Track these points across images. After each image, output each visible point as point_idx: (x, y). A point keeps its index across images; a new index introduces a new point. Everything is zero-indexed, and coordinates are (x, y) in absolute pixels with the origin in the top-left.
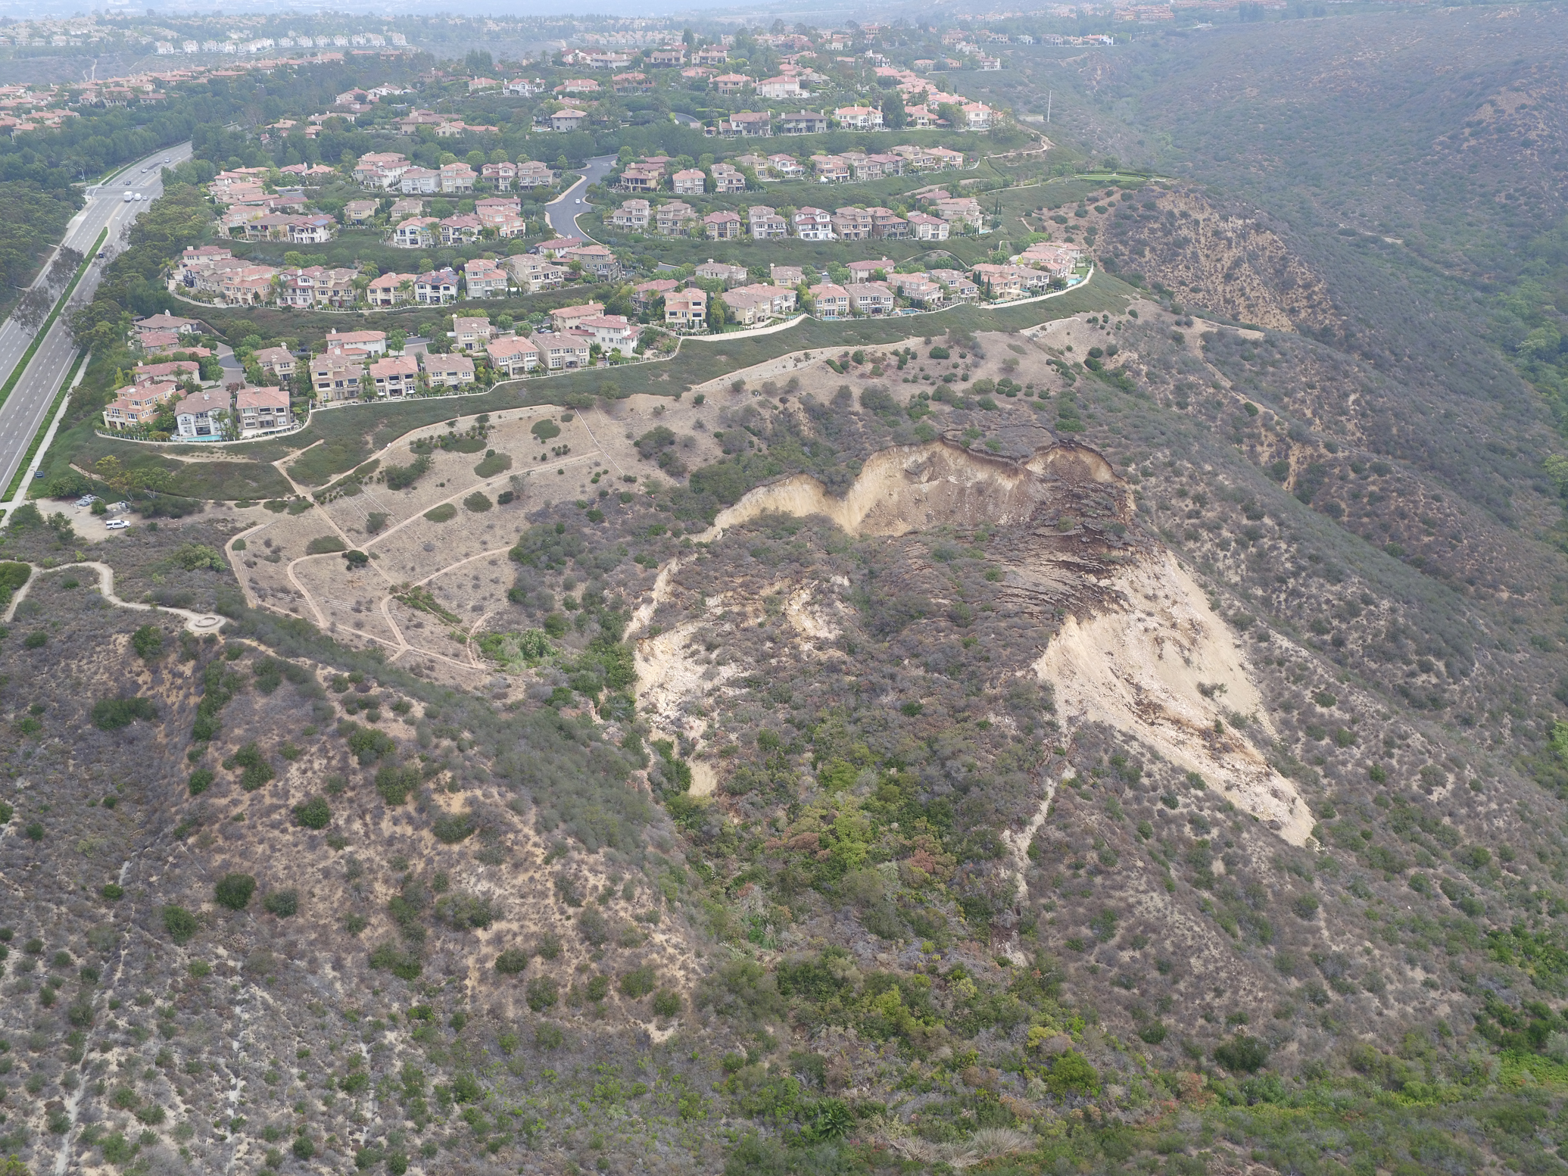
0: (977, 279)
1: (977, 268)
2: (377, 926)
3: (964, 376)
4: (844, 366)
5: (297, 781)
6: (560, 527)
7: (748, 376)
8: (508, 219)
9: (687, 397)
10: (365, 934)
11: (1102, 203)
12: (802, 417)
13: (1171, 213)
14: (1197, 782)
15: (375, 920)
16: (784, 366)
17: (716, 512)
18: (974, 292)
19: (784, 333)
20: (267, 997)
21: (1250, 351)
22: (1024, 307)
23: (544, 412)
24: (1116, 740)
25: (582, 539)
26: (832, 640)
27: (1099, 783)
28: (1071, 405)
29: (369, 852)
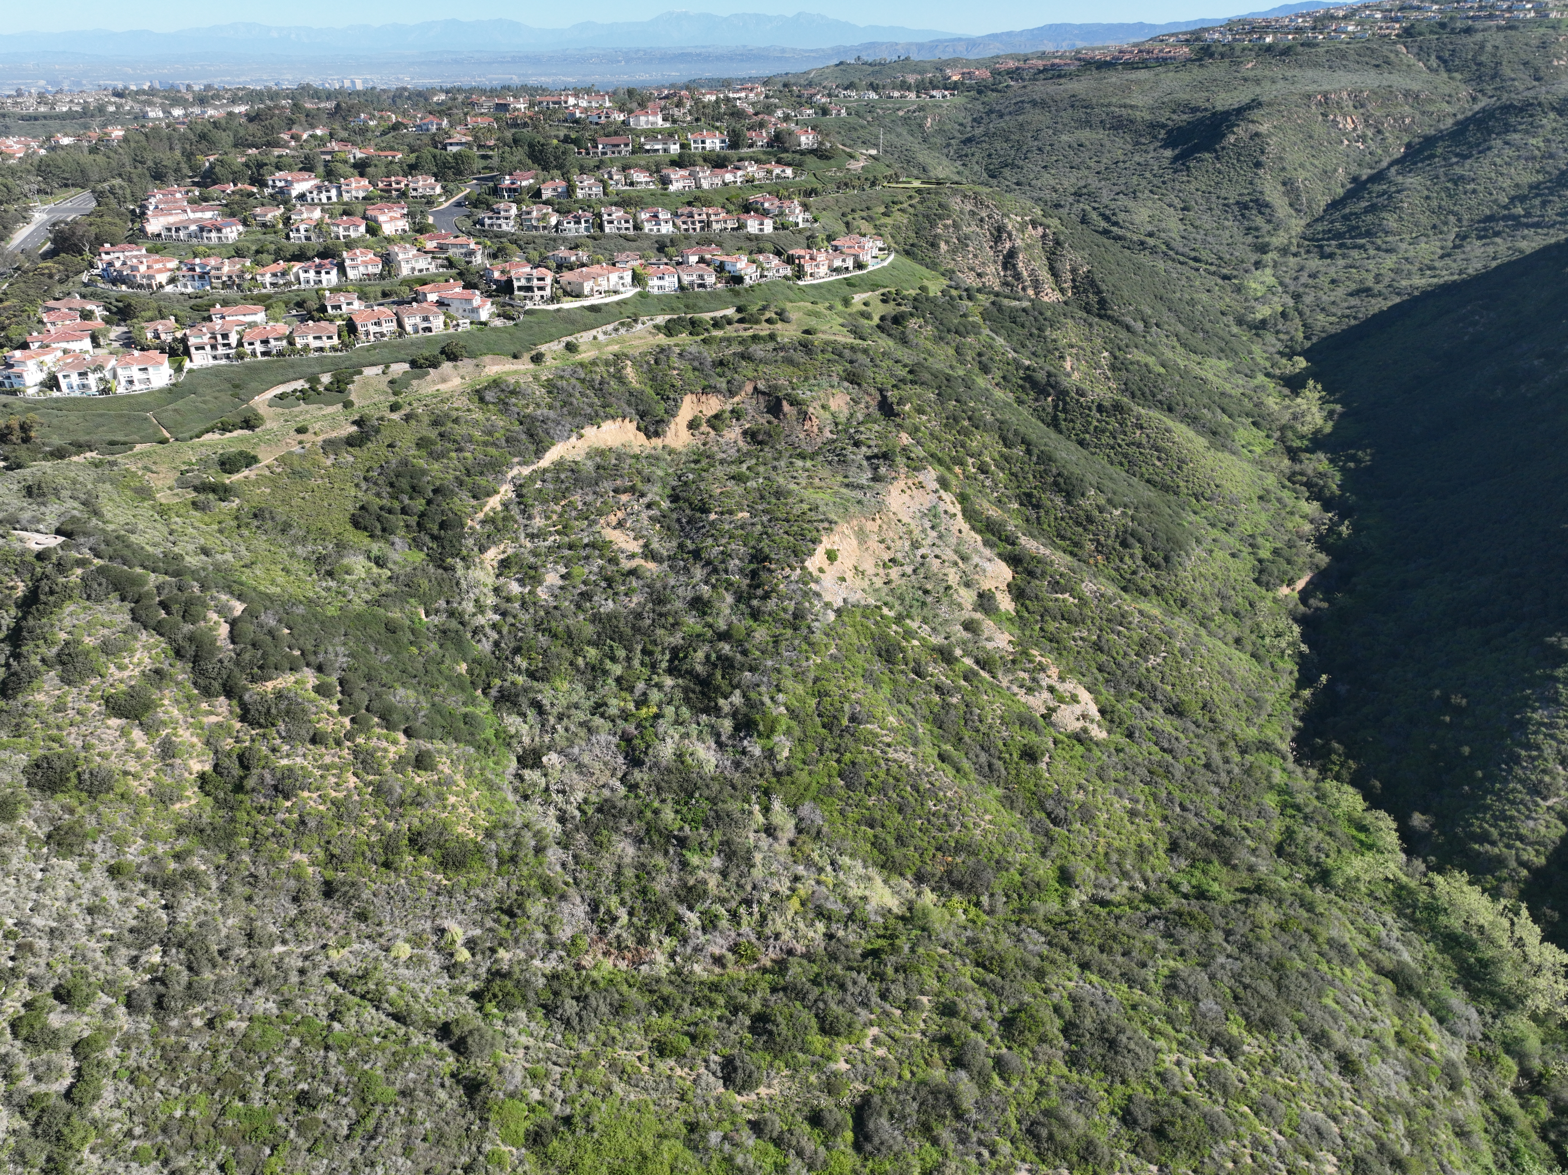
0: (790, 261)
1: (791, 252)
2: (189, 798)
3: (772, 337)
4: (669, 329)
5: (118, 675)
6: (405, 463)
7: (584, 338)
8: (392, 219)
9: (526, 357)
10: (178, 806)
11: (905, 205)
12: (630, 372)
13: (961, 212)
14: (945, 655)
15: (188, 793)
16: (616, 330)
17: (546, 450)
18: (788, 271)
19: (618, 303)
20: (70, 865)
21: (1023, 318)
22: (830, 283)
23: (399, 369)
24: (876, 623)
25: (424, 472)
26: (639, 550)
27: (859, 659)
28: (861, 358)
29: (185, 736)
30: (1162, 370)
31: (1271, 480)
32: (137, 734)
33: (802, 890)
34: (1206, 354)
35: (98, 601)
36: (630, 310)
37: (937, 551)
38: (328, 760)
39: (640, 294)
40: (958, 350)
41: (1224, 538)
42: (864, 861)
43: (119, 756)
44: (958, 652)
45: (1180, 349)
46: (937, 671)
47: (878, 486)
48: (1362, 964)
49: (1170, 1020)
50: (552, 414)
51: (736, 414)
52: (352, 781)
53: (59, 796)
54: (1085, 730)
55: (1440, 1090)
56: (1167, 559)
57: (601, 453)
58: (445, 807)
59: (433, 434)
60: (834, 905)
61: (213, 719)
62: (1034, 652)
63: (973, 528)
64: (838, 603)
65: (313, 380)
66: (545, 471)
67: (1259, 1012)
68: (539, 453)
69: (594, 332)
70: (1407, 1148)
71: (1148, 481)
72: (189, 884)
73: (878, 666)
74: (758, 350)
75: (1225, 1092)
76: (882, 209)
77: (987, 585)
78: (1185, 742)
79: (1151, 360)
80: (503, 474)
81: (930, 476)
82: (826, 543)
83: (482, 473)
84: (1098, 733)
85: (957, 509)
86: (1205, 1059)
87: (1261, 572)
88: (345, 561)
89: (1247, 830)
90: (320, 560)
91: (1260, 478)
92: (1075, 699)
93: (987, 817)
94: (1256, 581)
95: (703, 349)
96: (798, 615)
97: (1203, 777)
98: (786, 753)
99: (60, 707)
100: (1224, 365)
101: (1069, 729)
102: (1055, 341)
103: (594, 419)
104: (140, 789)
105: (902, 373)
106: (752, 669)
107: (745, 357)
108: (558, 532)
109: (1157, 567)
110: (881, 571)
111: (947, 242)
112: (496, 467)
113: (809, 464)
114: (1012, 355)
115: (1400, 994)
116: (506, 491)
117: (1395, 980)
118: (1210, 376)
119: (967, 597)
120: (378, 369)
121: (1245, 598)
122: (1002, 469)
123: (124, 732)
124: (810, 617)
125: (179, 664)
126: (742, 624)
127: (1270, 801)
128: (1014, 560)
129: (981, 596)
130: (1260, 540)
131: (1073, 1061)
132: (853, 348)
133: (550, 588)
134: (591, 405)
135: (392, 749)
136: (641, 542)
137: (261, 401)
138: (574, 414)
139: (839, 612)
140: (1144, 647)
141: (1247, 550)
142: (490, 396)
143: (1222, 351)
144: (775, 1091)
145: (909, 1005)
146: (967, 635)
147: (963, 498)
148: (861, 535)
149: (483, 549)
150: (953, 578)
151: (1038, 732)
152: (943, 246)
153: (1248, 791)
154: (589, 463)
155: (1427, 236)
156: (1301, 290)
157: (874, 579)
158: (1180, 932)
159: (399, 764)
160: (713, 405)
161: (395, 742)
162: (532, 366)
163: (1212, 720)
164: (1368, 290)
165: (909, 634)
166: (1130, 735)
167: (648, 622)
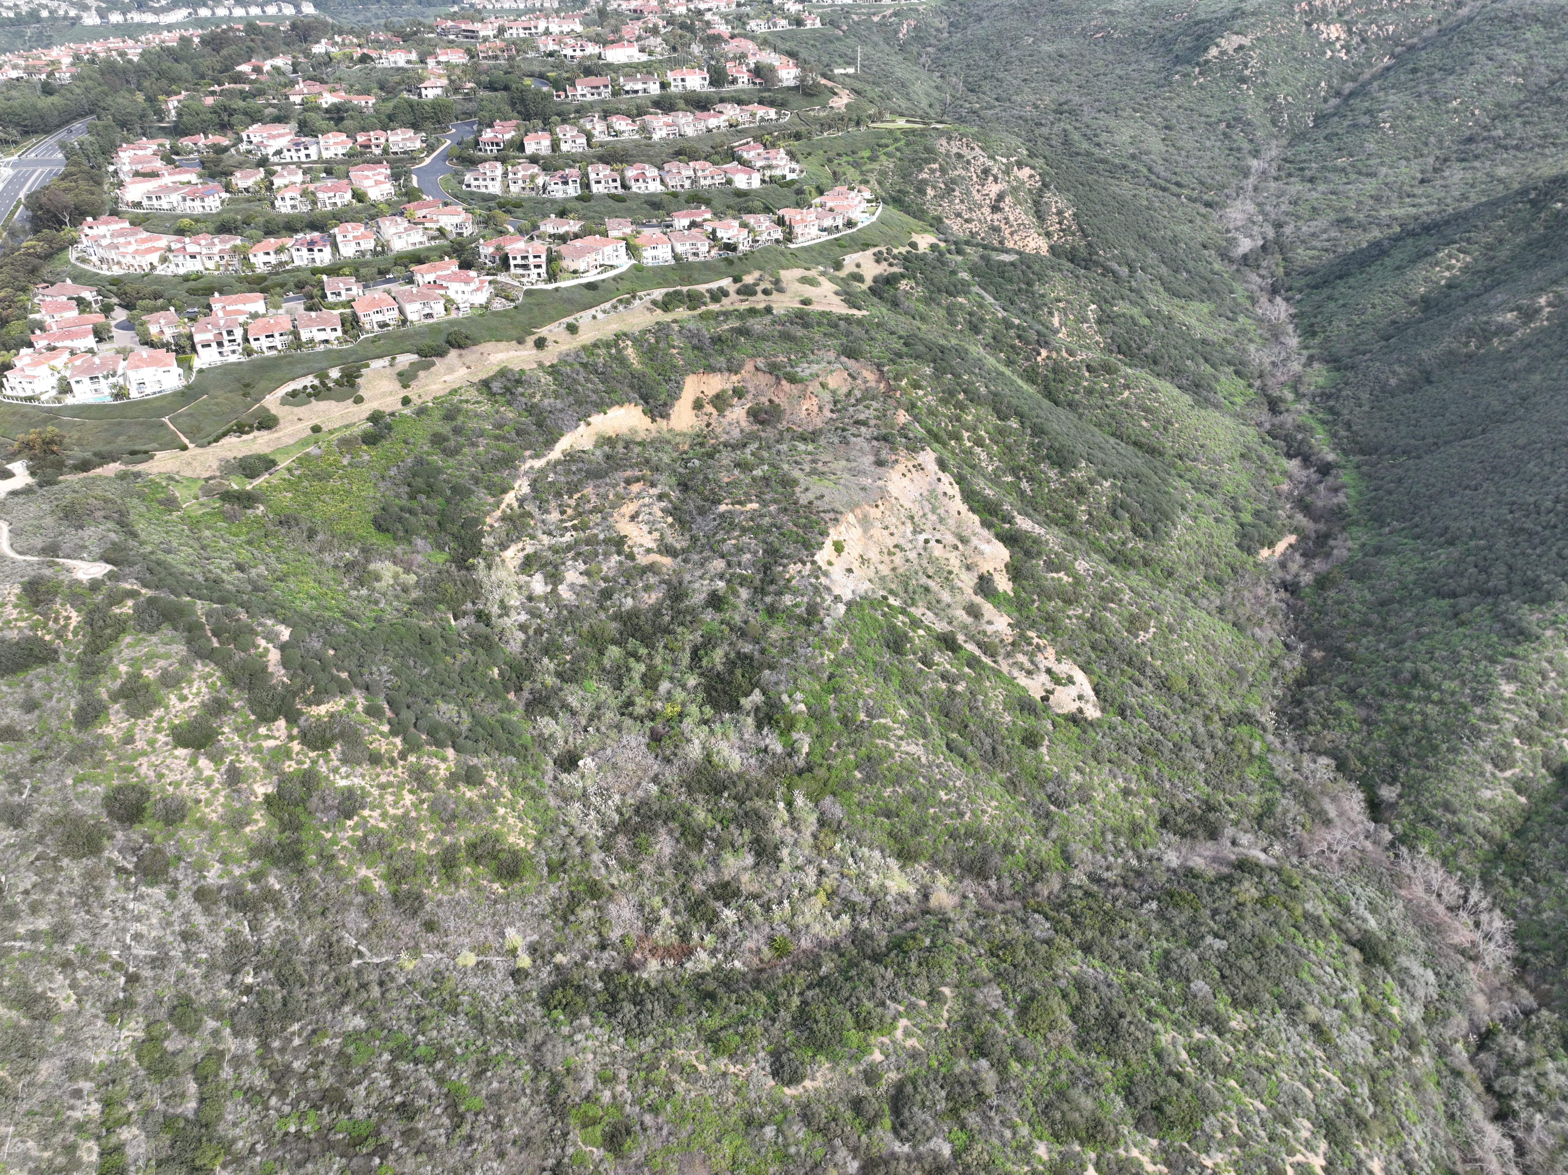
0: (781, 222)
1: (781, 212)
2: (256, 821)
3: (768, 310)
4: (666, 305)
5: (180, 706)
6: (420, 461)
7: (584, 318)
8: (377, 183)
9: (530, 340)
10: (248, 829)
11: (891, 149)
12: (630, 353)
13: (948, 155)
14: (948, 643)
15: (257, 816)
16: (615, 307)
17: (555, 441)
18: (778, 234)
19: (614, 279)
20: (158, 893)
21: (1010, 272)
22: (822, 245)
23: (405, 360)
24: (884, 615)
25: (439, 471)
26: (653, 545)
27: (869, 652)
28: (857, 330)
29: (247, 761)
30: (1146, 322)
31: (1252, 434)
32: (203, 762)
33: (828, 883)
34: (1189, 297)
35: (151, 632)
36: (627, 285)
37: (938, 536)
38: (383, 779)
39: (634, 267)
40: (949, 310)
41: (1208, 502)
42: (882, 851)
43: (190, 784)
44: (961, 638)
45: (1164, 294)
46: (943, 660)
47: (880, 470)
48: (1334, 936)
49: (1165, 1003)
50: (559, 404)
51: (739, 393)
52: (408, 799)
53: (137, 826)
54: (1080, 710)
55: (1400, 1051)
56: (1154, 530)
57: (610, 441)
58: (495, 819)
59: (445, 429)
60: (857, 897)
61: (271, 743)
62: (1031, 634)
63: (972, 509)
64: (847, 596)
65: (323, 376)
66: (558, 462)
67: (1244, 990)
68: (550, 443)
69: (592, 311)
70: (1371, 1109)
71: (1135, 444)
72: (269, 906)
73: (887, 657)
74: (757, 325)
75: (1215, 1071)
76: (866, 154)
77: (985, 567)
78: (1173, 717)
79: (1136, 311)
80: (516, 468)
81: (928, 457)
82: (834, 534)
83: (496, 470)
84: (1092, 712)
85: (955, 490)
86: (1197, 1035)
87: (1244, 536)
88: (372, 567)
89: (1230, 805)
90: (349, 567)
91: (1242, 434)
92: (1070, 680)
93: (994, 803)
94: (1239, 545)
95: (702, 325)
96: (812, 610)
97: (1191, 753)
98: (806, 749)
99: (129, 739)
100: (1205, 308)
101: (1065, 711)
102: (1043, 296)
103: (601, 407)
104: (213, 814)
105: (897, 345)
106: (771, 667)
107: (743, 332)
108: (575, 528)
109: (1145, 537)
110: (886, 558)
111: (934, 187)
112: (508, 462)
113: (810, 447)
114: (1001, 314)
115: (1367, 961)
116: (522, 486)
117: (1361, 950)
118: (1194, 322)
119: (967, 581)
120: (385, 361)
121: (1228, 564)
122: (996, 443)
123: (193, 762)
124: (822, 613)
125: (235, 691)
126: (757, 619)
127: (1251, 773)
128: (1010, 539)
129: (981, 578)
130: (1242, 502)
131: (1082, 1045)
132: (848, 319)
133: (572, 586)
134: (595, 391)
135: (443, 766)
136: (656, 535)
137: (272, 401)
138: (579, 403)
139: (849, 605)
140: (1134, 624)
141: (1229, 514)
142: (496, 386)
143: (1204, 291)
144: (819, 1083)
145: (934, 997)
146: (969, 620)
147: (960, 480)
148: (865, 522)
149: (504, 547)
150: (955, 562)
151: (1037, 716)
152: (930, 192)
153: (1232, 765)
154: (598, 452)
155: (1408, 159)
156: (1283, 218)
157: (881, 567)
158: (1172, 912)
159: (453, 780)
160: (716, 384)
161: (444, 760)
162: (535, 351)
163: (1198, 694)
164: (1348, 220)
165: (916, 623)
166: (1122, 713)
167: (667, 618)
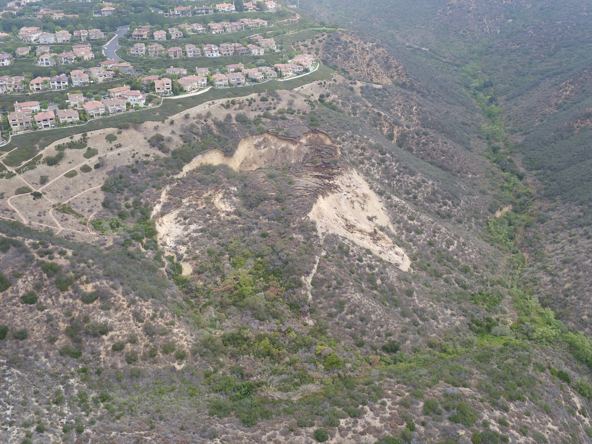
0: (276, 70)
1: (276, 65)
2: (61, 339)
4: (227, 106)
6: (121, 176)
7: (191, 111)
8: (86, 53)
9: (167, 122)
11: (320, 39)
14: (369, 252)
18: (275, 75)
19: (204, 94)
22: (295, 80)
26: (232, 211)
39: (212, 89)
71: (438, 166)
73: (343, 259)
102: (393, 103)
120: (101, 131)
121: (484, 218)
144: (335, 441)
162: (170, 126)
